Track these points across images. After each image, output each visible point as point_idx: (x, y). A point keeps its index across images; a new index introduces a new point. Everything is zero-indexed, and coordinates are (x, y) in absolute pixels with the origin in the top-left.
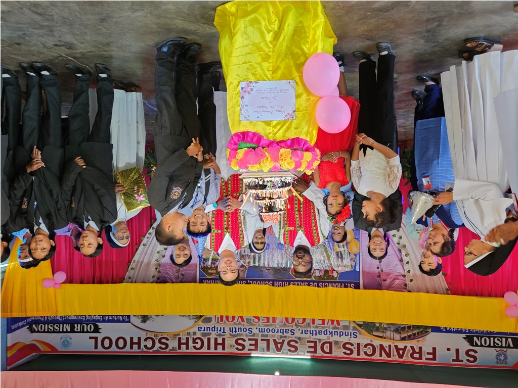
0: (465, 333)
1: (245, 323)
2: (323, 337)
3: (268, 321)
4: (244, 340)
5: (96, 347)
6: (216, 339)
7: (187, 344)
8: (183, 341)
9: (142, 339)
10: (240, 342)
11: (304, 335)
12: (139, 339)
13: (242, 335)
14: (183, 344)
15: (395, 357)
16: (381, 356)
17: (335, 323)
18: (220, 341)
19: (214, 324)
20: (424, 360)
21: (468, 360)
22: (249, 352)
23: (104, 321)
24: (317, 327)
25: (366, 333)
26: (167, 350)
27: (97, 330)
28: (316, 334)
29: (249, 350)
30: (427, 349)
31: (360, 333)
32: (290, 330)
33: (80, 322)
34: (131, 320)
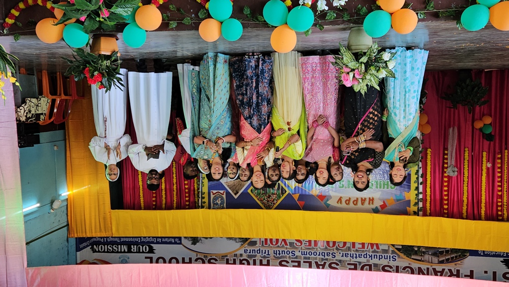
0: (503, 256)
1: (288, 247)
2: (363, 260)
3: (310, 245)
4: (288, 262)
6: (261, 261)
8: (231, 262)
9: (193, 260)
10: (283, 263)
11: (344, 258)
12: (190, 259)
13: (286, 257)
17: (375, 247)
18: (265, 262)
19: (259, 247)
23: (158, 243)
24: (357, 251)
25: (405, 257)
27: (151, 251)
28: (356, 257)
30: (465, 271)
31: (399, 256)
32: (331, 253)
33: (136, 243)
34: (182, 242)
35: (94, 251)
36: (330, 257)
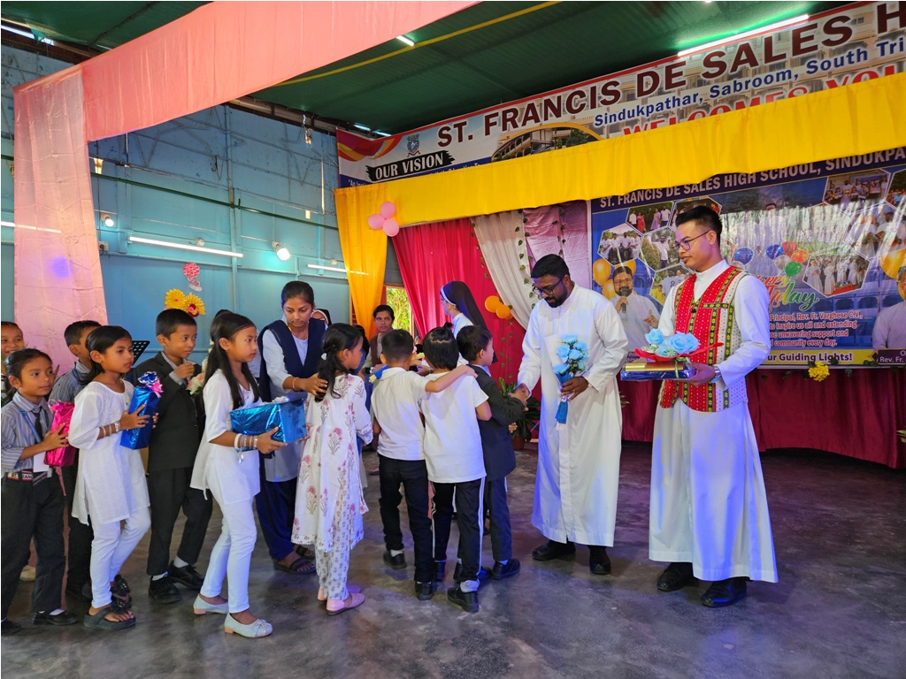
0: (452, 167)
1: (825, 80)
2: (655, 100)
4: (828, 43)
10: (839, 36)
11: (693, 92)
13: (834, 52)
16: (559, 99)
17: (632, 131)
20: (501, 111)
21: (448, 129)
22: (812, 22)
25: (581, 129)
28: (668, 102)
29: (815, 26)
30: (496, 131)
31: (591, 126)
32: (721, 95)
36: (721, 85)
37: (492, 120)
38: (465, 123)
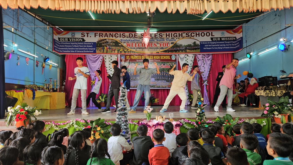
0: (85, 42)
1: (159, 43)
2: (132, 39)
3: (151, 44)
4: (159, 37)
5: (212, 33)
6: (169, 37)
7: (179, 35)
8: (181, 36)
9: (195, 36)
10: (161, 36)
11: (139, 39)
12: (196, 36)
13: (160, 39)
14: (181, 35)
15: (108, 33)
16: (113, 34)
17: (128, 44)
18: (168, 36)
19: (170, 42)
20: (99, 33)
21: (84, 33)
23: (209, 42)
24: (134, 42)
25: (118, 41)
26: (186, 33)
27: (212, 39)
28: (135, 40)
29: (158, 34)
30: (97, 37)
31: (120, 41)
33: (218, 41)
34: (199, 42)
35: (235, 37)
37: (96, 34)
38: (89, 33)
